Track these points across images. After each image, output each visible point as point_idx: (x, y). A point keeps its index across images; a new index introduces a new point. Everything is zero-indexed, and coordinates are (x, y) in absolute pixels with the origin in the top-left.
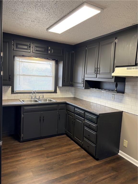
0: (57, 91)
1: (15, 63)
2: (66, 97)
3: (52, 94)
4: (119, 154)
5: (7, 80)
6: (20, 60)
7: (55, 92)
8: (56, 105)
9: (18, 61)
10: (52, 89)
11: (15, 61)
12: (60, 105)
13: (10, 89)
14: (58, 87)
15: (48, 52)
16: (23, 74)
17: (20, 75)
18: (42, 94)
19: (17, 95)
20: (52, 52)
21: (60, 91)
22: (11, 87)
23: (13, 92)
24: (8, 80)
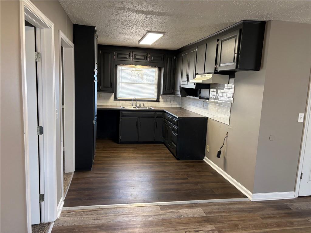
0: (160, 99)
1: (117, 71)
2: (171, 107)
3: (154, 103)
4: (204, 160)
5: (108, 87)
6: (122, 69)
7: (158, 100)
8: (153, 113)
9: (120, 69)
10: (154, 97)
11: (117, 70)
12: (158, 113)
13: (113, 96)
14: (161, 96)
15: (147, 60)
16: (125, 82)
17: (123, 83)
18: (143, 102)
19: (119, 102)
20: (152, 59)
21: (164, 100)
22: (114, 94)
23: (115, 99)
24: (110, 87)
